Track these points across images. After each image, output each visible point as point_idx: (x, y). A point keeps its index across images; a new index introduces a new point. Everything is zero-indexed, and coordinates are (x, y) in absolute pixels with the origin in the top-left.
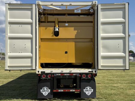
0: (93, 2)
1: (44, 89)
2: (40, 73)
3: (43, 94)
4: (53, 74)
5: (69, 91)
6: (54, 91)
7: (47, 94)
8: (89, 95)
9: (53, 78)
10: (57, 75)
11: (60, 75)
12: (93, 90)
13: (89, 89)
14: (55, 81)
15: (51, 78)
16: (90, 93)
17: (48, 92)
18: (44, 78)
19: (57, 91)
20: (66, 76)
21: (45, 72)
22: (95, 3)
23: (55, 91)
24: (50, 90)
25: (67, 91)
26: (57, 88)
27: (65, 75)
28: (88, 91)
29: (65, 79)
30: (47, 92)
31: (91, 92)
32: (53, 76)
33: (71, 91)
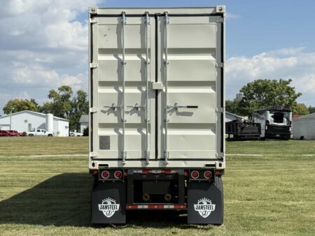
0: (216, 8)
1: (105, 203)
2: (97, 167)
3: (105, 213)
4: (127, 169)
5: (160, 207)
6: (127, 207)
7: (113, 213)
8: (205, 217)
9: (126, 178)
10: (135, 172)
11: (141, 172)
12: (214, 206)
13: (205, 204)
14: (131, 186)
15: (122, 178)
16: (209, 213)
17: (115, 210)
18: (106, 179)
19: (134, 207)
20: (154, 174)
21: (107, 165)
22: (221, 10)
23: (130, 207)
24: (118, 205)
25: (156, 207)
26: (135, 202)
27: (154, 172)
28: (204, 209)
29: (154, 181)
30: (112, 210)
31: (210, 211)
32: (125, 174)
33: (166, 207)
